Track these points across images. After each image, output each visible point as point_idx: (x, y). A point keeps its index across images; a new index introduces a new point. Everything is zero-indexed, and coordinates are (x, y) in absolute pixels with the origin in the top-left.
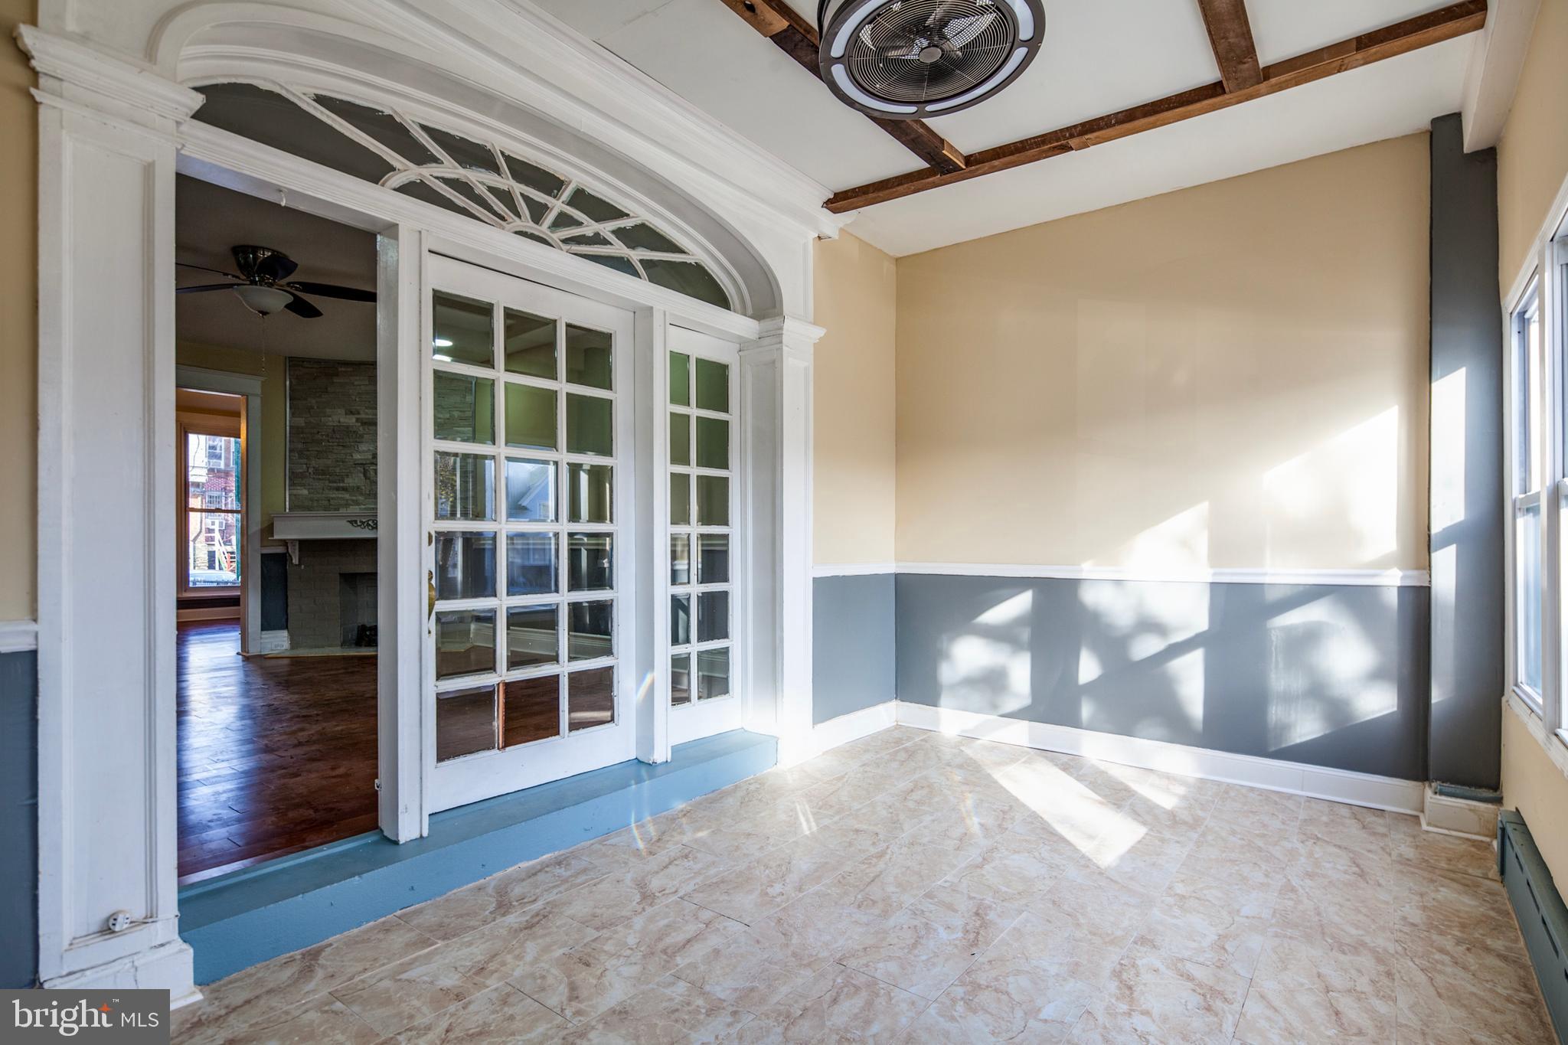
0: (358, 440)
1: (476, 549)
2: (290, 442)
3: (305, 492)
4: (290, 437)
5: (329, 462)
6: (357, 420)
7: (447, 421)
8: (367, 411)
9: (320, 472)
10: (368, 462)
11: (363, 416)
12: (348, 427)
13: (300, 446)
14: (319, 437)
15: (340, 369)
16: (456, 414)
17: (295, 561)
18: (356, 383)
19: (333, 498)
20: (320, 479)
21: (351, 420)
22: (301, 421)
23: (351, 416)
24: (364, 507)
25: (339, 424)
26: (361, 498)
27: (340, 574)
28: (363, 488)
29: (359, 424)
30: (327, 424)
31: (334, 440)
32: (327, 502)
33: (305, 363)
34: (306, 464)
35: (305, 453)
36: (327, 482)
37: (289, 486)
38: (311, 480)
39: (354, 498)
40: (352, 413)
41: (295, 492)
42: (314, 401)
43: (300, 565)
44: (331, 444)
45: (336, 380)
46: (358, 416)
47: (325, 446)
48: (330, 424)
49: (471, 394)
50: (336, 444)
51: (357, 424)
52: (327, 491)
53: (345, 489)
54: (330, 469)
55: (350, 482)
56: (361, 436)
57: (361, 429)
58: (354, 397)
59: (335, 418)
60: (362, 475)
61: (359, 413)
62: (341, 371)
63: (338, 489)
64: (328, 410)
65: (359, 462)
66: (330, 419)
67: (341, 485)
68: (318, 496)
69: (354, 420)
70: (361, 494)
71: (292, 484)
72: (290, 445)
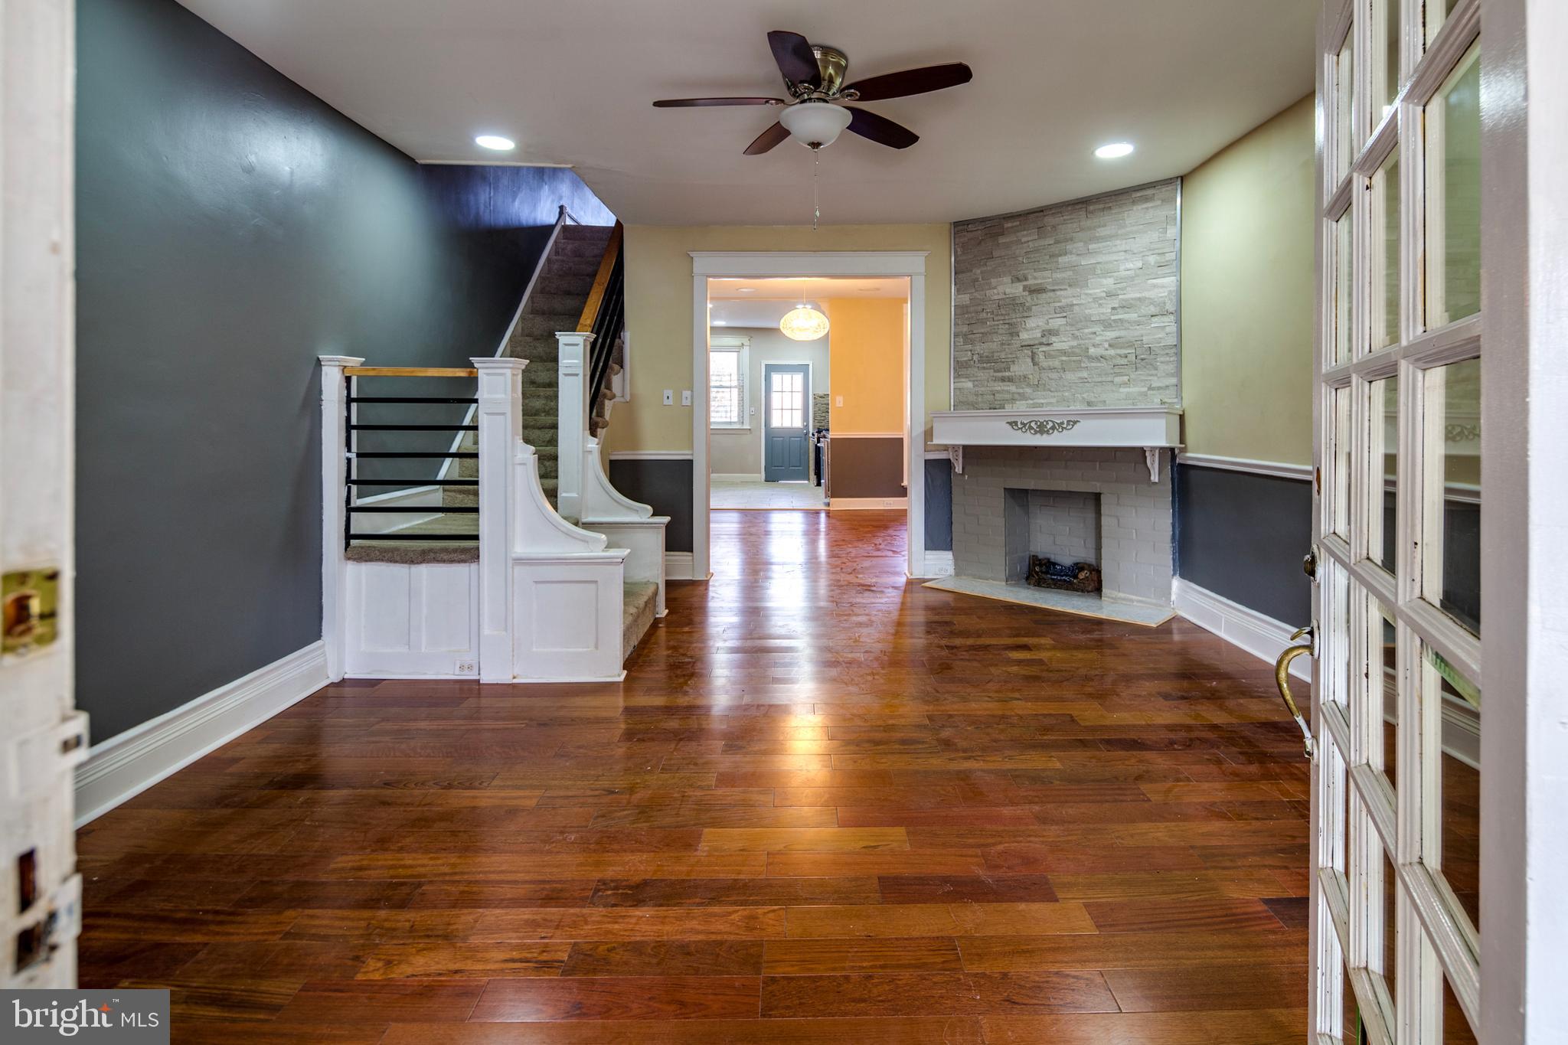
0: (1026, 314)
1: (1181, 465)
2: (955, 325)
3: (970, 385)
4: (955, 319)
5: (994, 346)
6: (1025, 288)
7: (1138, 271)
8: (1035, 274)
9: (987, 360)
10: (1037, 342)
11: (1031, 282)
12: (1014, 299)
13: (965, 329)
14: (984, 315)
15: (1006, 226)
16: (1152, 259)
17: (959, 469)
18: (1024, 240)
19: (998, 392)
20: (984, 368)
21: (1017, 290)
22: (965, 298)
23: (1018, 284)
24: (1032, 402)
25: (1004, 296)
26: (1028, 390)
27: (1005, 489)
28: (1031, 377)
29: (1027, 293)
30: (993, 298)
31: (999, 318)
32: (992, 396)
33: (970, 226)
34: (971, 351)
35: (970, 336)
36: (992, 370)
37: (954, 378)
38: (976, 370)
39: (1021, 391)
40: (1019, 280)
41: (959, 385)
42: (979, 271)
43: (963, 474)
44: (996, 323)
45: (1002, 240)
46: (1025, 283)
47: (990, 326)
48: (996, 297)
49: (1175, 224)
50: (1001, 322)
51: (1024, 293)
52: (992, 383)
53: (1010, 380)
54: (996, 354)
55: (1016, 370)
56: (1029, 309)
57: (1029, 299)
58: (1020, 259)
59: (1001, 289)
60: (1030, 360)
61: (1026, 279)
62: (1008, 228)
63: (1003, 380)
64: (992, 280)
65: (1026, 343)
66: (995, 291)
67: (1007, 374)
68: (983, 389)
69: (1021, 288)
70: (1029, 385)
71: (958, 376)
72: (955, 328)
